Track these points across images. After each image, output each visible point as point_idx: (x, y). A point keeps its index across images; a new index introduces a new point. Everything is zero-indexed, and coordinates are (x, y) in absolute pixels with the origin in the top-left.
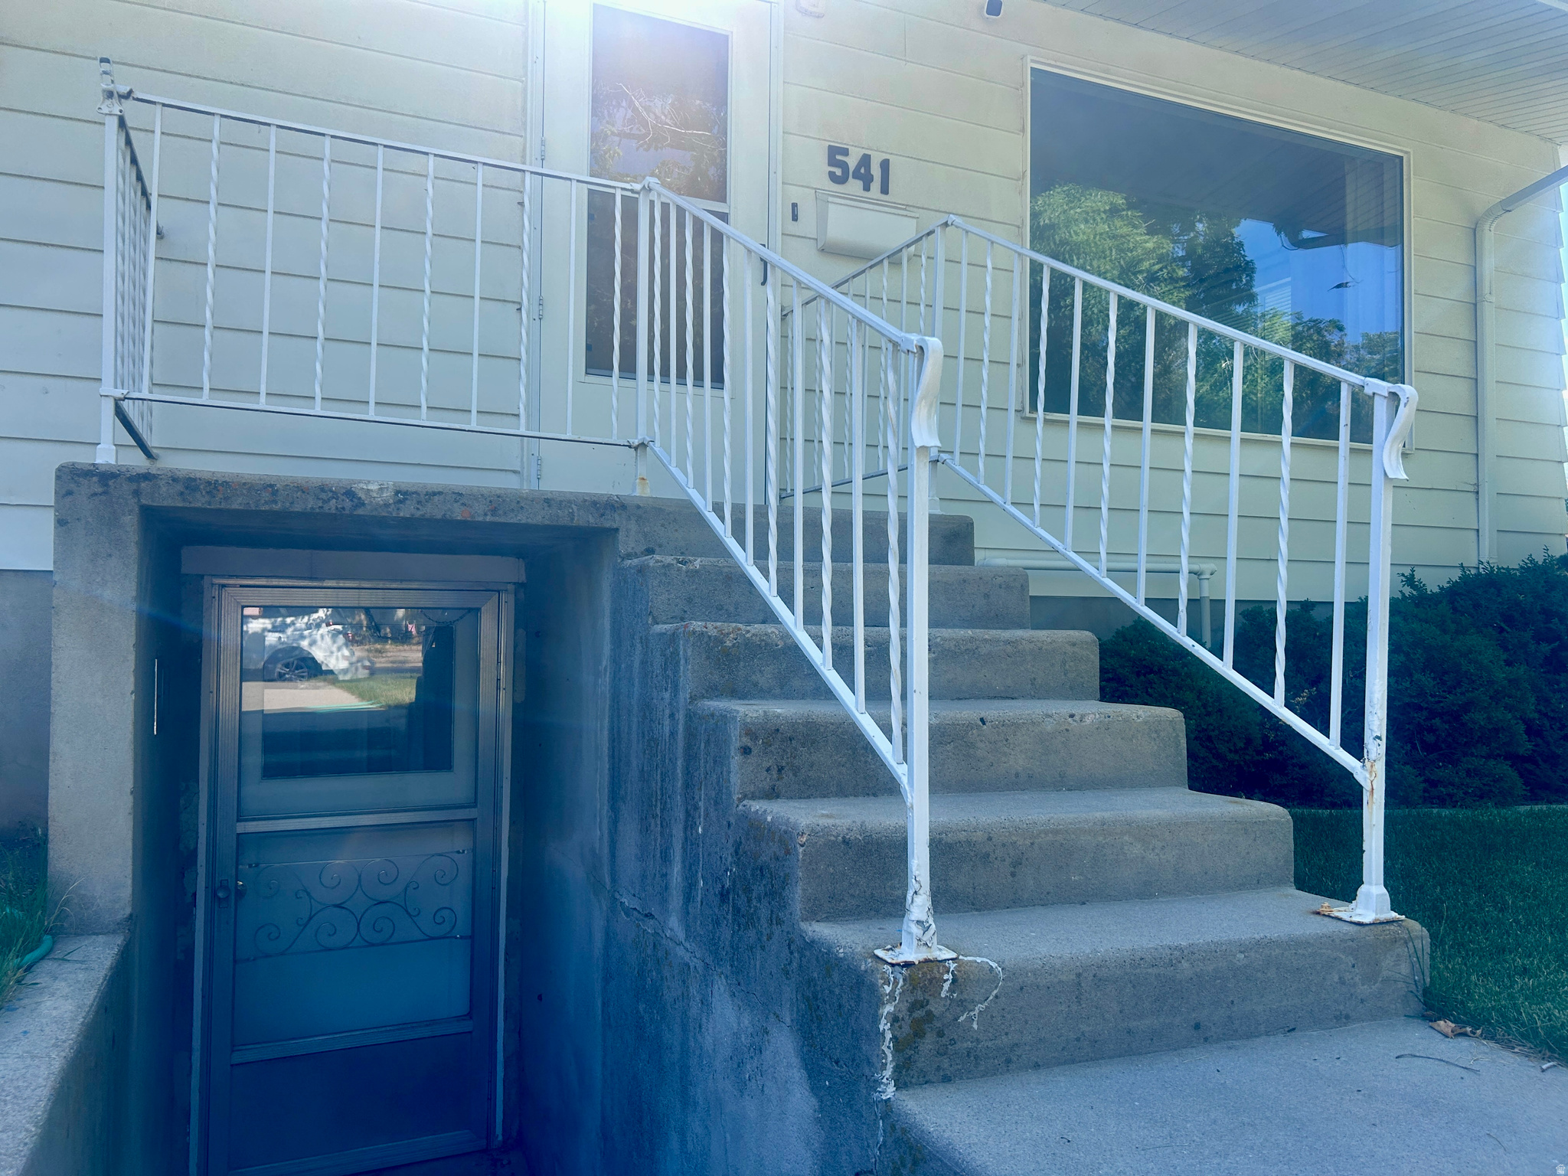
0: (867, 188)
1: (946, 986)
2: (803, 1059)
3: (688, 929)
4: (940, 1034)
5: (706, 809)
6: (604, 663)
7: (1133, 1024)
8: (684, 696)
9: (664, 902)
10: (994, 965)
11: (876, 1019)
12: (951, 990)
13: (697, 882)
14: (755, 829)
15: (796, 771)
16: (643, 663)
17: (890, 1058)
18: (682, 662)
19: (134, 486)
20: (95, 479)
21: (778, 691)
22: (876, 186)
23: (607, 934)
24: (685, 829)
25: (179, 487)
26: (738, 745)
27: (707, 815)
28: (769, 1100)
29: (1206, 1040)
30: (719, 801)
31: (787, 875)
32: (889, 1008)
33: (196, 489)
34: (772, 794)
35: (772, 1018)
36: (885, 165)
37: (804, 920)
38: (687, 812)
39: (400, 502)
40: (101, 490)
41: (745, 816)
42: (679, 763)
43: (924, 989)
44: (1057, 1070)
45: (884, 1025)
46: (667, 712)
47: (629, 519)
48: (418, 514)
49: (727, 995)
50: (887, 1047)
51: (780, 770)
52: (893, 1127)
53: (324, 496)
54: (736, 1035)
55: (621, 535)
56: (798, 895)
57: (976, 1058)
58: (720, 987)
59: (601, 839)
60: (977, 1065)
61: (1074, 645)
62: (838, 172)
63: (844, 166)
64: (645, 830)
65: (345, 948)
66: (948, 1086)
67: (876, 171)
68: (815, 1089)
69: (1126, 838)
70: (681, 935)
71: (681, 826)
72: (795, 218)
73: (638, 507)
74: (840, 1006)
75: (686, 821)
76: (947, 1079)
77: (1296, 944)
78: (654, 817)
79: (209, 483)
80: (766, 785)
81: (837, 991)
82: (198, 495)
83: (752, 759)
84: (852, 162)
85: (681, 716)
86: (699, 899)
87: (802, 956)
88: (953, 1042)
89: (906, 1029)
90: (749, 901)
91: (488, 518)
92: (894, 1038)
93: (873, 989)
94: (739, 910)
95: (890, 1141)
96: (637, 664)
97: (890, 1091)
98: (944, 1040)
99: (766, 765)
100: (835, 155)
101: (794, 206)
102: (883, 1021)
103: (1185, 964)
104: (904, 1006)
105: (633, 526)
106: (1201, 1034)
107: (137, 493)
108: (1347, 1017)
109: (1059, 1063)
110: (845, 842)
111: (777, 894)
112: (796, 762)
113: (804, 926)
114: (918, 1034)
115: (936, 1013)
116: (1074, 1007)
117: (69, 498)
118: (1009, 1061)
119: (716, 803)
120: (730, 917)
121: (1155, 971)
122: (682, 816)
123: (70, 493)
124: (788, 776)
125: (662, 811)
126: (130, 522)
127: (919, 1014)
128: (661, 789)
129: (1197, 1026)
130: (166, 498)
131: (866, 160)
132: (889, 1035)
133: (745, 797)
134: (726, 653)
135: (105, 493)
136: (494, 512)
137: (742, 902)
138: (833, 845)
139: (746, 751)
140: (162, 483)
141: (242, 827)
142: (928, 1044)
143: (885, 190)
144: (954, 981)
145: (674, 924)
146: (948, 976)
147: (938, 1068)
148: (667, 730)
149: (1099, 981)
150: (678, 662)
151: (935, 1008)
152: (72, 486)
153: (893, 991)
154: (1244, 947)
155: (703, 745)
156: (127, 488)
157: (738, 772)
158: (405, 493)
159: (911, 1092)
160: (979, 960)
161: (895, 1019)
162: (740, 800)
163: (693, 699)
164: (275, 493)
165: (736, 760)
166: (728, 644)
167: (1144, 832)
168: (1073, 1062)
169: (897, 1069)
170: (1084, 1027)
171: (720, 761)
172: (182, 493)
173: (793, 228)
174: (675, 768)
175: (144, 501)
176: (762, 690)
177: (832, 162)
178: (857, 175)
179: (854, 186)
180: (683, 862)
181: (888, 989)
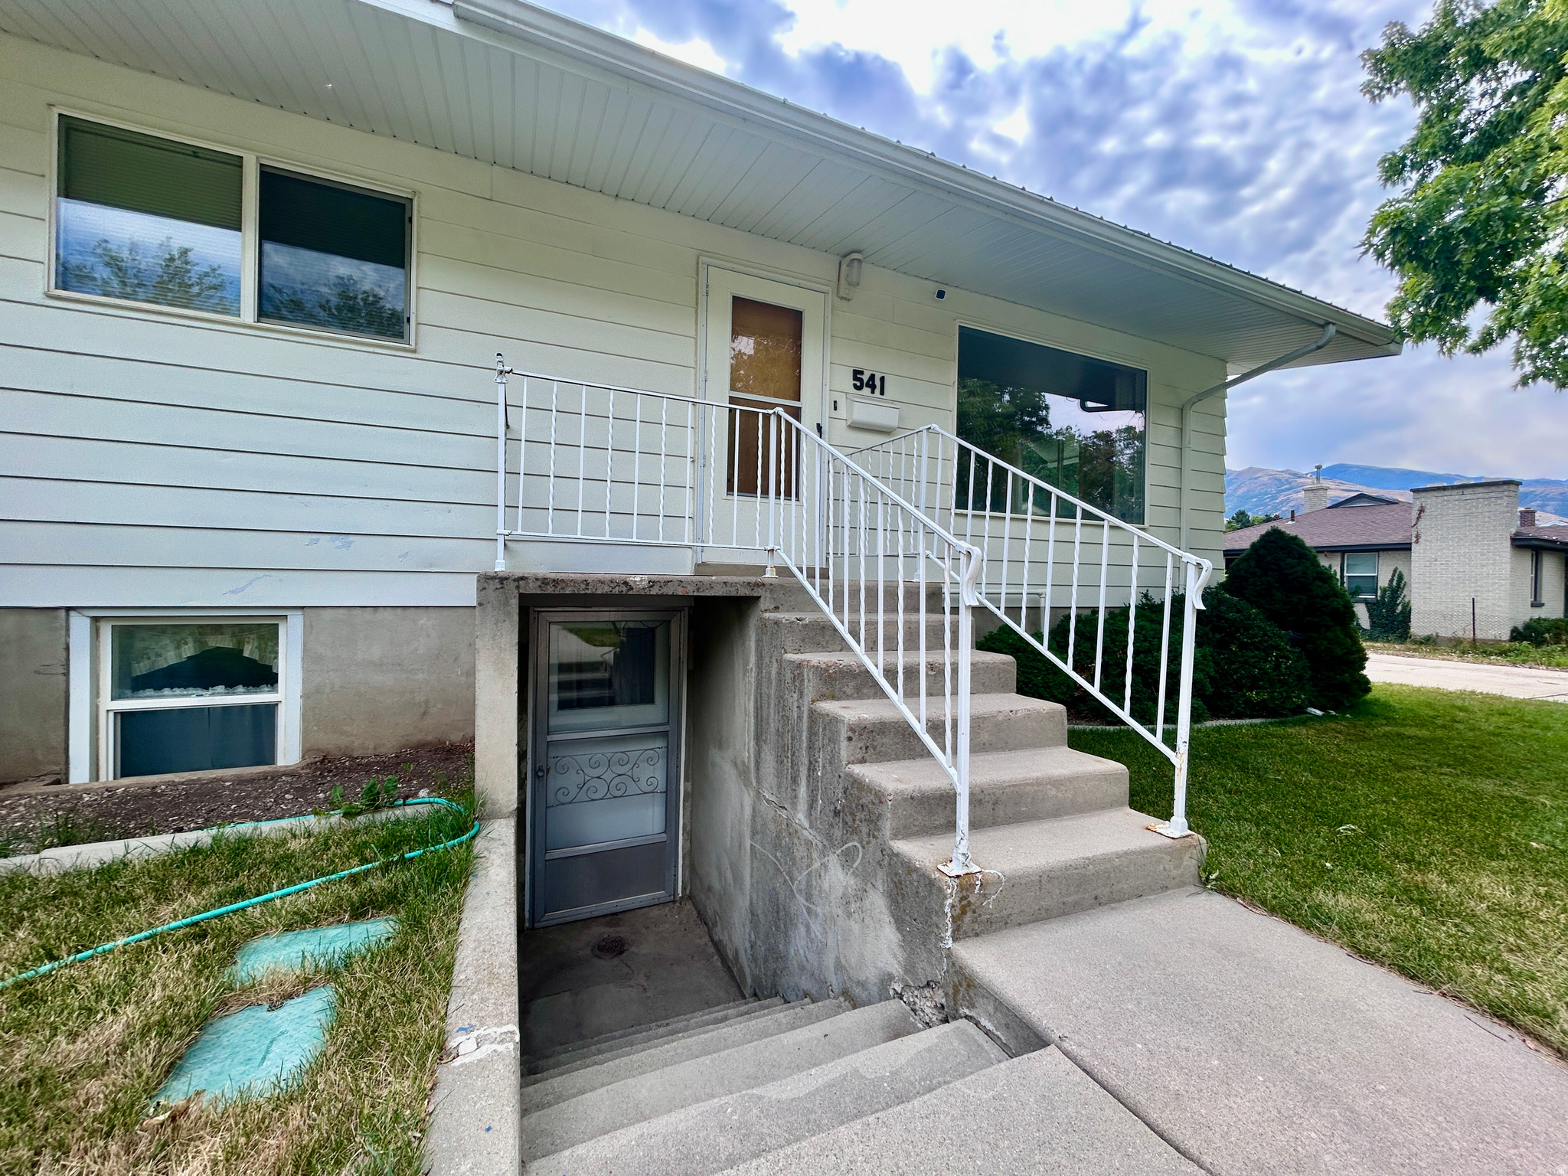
0: (873, 392)
1: (978, 887)
2: (891, 912)
3: (811, 823)
4: (974, 912)
5: (823, 764)
6: (751, 666)
7: (1066, 899)
8: (807, 699)
9: (794, 805)
10: (1000, 874)
11: (942, 906)
12: (980, 890)
13: (817, 800)
14: (857, 783)
15: (875, 748)
16: (779, 673)
17: (950, 926)
18: (806, 681)
19: (516, 584)
20: (497, 581)
21: (856, 695)
22: (877, 390)
23: (754, 809)
24: (809, 770)
25: (539, 583)
26: (846, 736)
27: (824, 767)
28: (868, 927)
29: (1100, 904)
30: (833, 760)
31: (880, 815)
32: (950, 901)
33: (547, 584)
34: (863, 761)
35: (869, 885)
36: (882, 379)
37: (891, 839)
38: (810, 763)
39: (651, 587)
40: (499, 586)
41: (850, 775)
42: (804, 734)
43: (967, 890)
44: (1030, 926)
45: (947, 910)
46: (796, 704)
47: (766, 591)
48: (660, 593)
49: (838, 866)
50: (949, 920)
51: (867, 748)
52: (954, 964)
53: (612, 585)
54: (846, 888)
55: (762, 600)
56: (887, 826)
57: (991, 922)
58: (833, 860)
59: (749, 757)
60: (991, 926)
61: (1004, 664)
62: (858, 384)
63: (861, 380)
64: (780, 762)
65: (601, 799)
66: (979, 939)
67: (878, 383)
68: (899, 929)
69: (1049, 786)
70: (807, 825)
71: (806, 768)
72: (835, 409)
73: (771, 584)
74: (917, 892)
75: (809, 766)
76: (977, 935)
77: (1144, 852)
78: (787, 757)
79: (554, 580)
80: (860, 756)
81: (915, 884)
82: (548, 587)
83: (853, 743)
84: (865, 378)
85: (805, 709)
86: (819, 809)
87: (891, 859)
88: (980, 915)
89: (958, 911)
90: (854, 820)
91: (695, 594)
92: (952, 916)
93: (940, 889)
94: (847, 823)
95: (951, 971)
96: (774, 673)
97: (950, 943)
98: (976, 915)
99: (859, 746)
100: (857, 374)
101: (835, 402)
102: (947, 907)
103: (1091, 867)
104: (957, 899)
105: (768, 595)
106: (1098, 902)
107: (518, 587)
108: (1167, 887)
109: (1030, 922)
110: (912, 798)
111: (874, 821)
112: (875, 743)
113: (892, 843)
114: (964, 912)
115: (972, 901)
116: (1038, 893)
117: (484, 591)
118: (1006, 923)
119: (830, 763)
120: (841, 825)
121: (1077, 871)
122: (807, 762)
123: (484, 589)
124: (871, 750)
125: (793, 755)
126: (515, 603)
127: (964, 902)
128: (792, 744)
129: (1096, 898)
130: (532, 588)
131: (872, 377)
132: (949, 915)
133: (849, 763)
134: (830, 676)
135: (502, 588)
136: (698, 589)
137: (849, 819)
138: (905, 800)
139: (850, 739)
140: (530, 581)
141: (550, 738)
142: (968, 917)
143: (882, 393)
144: (981, 884)
145: (801, 817)
146: (978, 882)
147: (973, 930)
148: (795, 715)
149: (1050, 879)
150: (803, 680)
151: (972, 899)
152: (486, 585)
153: (952, 892)
154: (1119, 856)
155: (821, 730)
156: (513, 585)
157: (845, 750)
158: (654, 582)
159: (961, 943)
160: (992, 872)
161: (953, 906)
162: (847, 765)
163: (813, 701)
164: (588, 584)
165: (844, 744)
166: (831, 671)
167: (1057, 783)
168: (1037, 921)
169: (953, 932)
170: (1042, 903)
171: (833, 740)
172: (540, 586)
173: (834, 414)
174: (801, 736)
175: (521, 591)
176: (848, 696)
177: (855, 378)
178: (868, 385)
179: (866, 391)
180: (808, 786)
181: (949, 891)
